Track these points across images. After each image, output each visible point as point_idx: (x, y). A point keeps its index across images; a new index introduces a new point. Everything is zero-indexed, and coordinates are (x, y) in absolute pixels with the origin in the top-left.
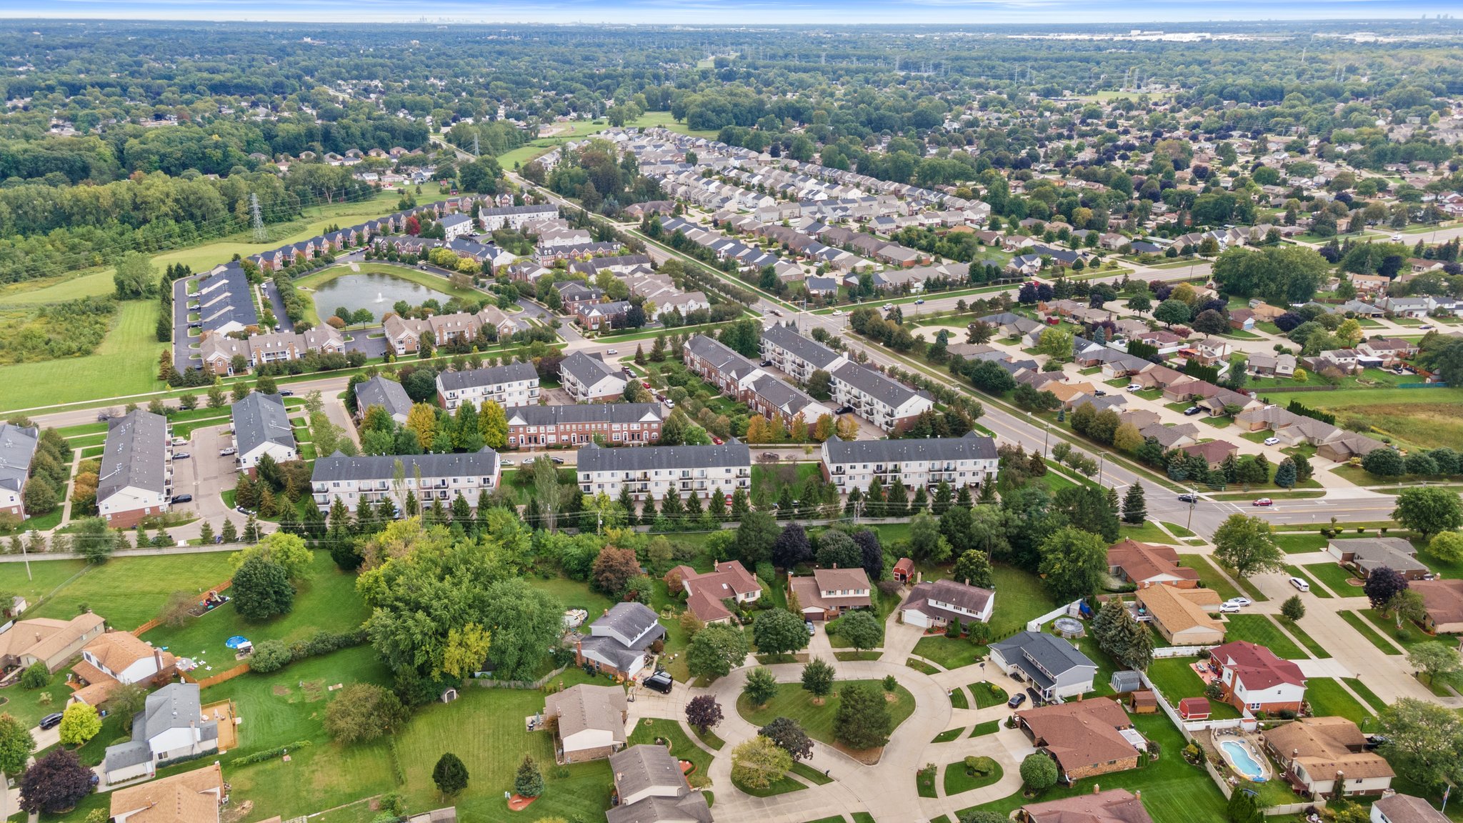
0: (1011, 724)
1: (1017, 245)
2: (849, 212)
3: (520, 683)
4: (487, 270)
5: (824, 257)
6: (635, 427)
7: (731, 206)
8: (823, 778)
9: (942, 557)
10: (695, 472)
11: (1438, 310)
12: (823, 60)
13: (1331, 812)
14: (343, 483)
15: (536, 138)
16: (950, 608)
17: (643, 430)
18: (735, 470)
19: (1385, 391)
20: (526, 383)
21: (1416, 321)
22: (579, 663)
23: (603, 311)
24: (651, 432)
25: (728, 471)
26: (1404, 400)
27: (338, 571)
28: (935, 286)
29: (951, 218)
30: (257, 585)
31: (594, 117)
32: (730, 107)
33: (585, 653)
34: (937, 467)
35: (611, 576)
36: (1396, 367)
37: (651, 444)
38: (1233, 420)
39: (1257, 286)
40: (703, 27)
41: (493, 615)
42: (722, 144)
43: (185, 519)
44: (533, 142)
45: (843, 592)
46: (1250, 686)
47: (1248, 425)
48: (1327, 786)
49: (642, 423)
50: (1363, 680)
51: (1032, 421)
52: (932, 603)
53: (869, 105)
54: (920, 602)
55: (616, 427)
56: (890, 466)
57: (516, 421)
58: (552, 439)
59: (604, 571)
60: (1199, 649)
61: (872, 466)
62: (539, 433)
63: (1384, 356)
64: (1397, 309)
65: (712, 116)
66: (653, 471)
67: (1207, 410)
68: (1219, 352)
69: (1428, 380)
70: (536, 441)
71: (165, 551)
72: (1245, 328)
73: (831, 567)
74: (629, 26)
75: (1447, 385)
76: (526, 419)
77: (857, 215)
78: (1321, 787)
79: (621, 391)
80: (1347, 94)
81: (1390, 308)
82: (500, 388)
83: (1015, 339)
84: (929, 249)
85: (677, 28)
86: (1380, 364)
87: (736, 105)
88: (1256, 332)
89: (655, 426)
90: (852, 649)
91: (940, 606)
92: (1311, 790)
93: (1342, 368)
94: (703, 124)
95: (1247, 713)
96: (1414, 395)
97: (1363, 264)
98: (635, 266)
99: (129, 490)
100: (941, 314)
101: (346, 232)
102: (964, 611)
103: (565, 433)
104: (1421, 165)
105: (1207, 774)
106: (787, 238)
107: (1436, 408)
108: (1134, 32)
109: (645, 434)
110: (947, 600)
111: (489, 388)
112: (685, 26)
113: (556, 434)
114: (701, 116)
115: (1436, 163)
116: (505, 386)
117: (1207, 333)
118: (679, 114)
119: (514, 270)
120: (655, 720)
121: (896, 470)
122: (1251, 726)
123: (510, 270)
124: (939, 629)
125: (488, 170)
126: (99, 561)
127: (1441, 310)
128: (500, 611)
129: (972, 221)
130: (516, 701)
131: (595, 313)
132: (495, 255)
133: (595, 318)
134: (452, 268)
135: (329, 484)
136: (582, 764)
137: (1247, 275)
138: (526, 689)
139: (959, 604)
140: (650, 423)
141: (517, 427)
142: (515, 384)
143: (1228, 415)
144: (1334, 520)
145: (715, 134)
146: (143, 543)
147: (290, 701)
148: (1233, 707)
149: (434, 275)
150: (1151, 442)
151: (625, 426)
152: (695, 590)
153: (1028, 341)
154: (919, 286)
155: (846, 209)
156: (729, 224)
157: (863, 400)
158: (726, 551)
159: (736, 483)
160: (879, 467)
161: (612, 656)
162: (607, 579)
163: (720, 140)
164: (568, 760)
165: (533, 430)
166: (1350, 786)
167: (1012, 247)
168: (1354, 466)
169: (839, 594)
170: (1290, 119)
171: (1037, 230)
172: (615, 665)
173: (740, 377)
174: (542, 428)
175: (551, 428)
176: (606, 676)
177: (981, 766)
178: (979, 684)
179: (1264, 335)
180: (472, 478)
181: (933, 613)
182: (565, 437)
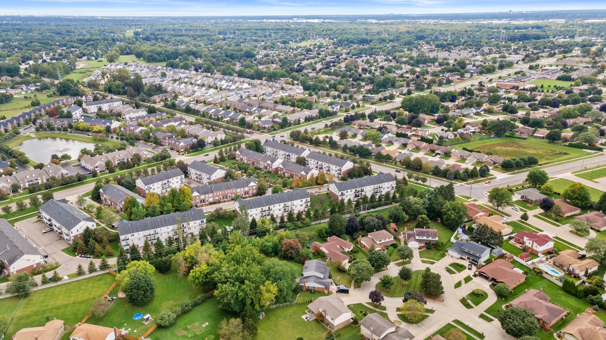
0: (475, 275)
1: (325, 101)
2: (250, 93)
3: (288, 303)
4: (108, 130)
5: (256, 111)
6: (246, 189)
7: (197, 94)
8: (432, 311)
9: (406, 220)
10: (289, 204)
11: (476, 113)
12: (184, 31)
13: (590, 281)
14: (136, 234)
15: (75, 69)
16: (425, 238)
17: (250, 190)
18: (304, 200)
19: (483, 141)
20: (179, 177)
21: (471, 117)
22: (304, 289)
23: (185, 143)
24: (253, 190)
25: (301, 201)
26: (490, 143)
27: (160, 275)
28: (308, 119)
29: (292, 93)
30: (142, 287)
31: (96, 59)
32: (164, 52)
33: (307, 285)
34: (376, 187)
35: (293, 251)
36: (480, 132)
37: (254, 195)
38: (450, 156)
39: (420, 109)
40: (112, 17)
41: (274, 276)
42: (170, 68)
43: (55, 266)
44: (74, 71)
45: (384, 240)
46: (541, 245)
47: (456, 158)
48: (583, 273)
49: (249, 187)
50: (558, 236)
51: (385, 166)
52: (417, 237)
53: (222, 49)
54: (413, 238)
55: (238, 190)
56: (360, 189)
57: (195, 194)
58: (211, 200)
59: (288, 250)
60: (508, 236)
61: (354, 190)
62: (205, 198)
63: (475, 129)
64: (465, 113)
65: (157, 56)
66: (272, 206)
67: (439, 154)
68: (427, 133)
69: (492, 136)
70: (204, 201)
71: (59, 283)
72: (425, 124)
73: (374, 231)
74: (75, 17)
75: (499, 137)
76: (199, 193)
77: (254, 94)
78: (582, 274)
79: (224, 175)
80: (387, 41)
81: (463, 113)
82: (168, 181)
83: (355, 136)
84: (293, 105)
85: (99, 18)
86: (475, 132)
87: (166, 51)
88: (429, 125)
89: (254, 187)
90: (402, 261)
91: (421, 238)
92: (580, 275)
93: (467, 133)
94: (153, 60)
95: (540, 254)
96: (492, 141)
97: (445, 99)
98: (179, 122)
99: (25, 257)
100: (320, 130)
101: (17, 119)
102: (430, 238)
103: (217, 196)
104: (430, 64)
105: (545, 278)
106: (235, 105)
107: (499, 145)
108: (295, 19)
109: (251, 192)
110: (423, 236)
111: (164, 182)
112: (103, 17)
113: (213, 197)
114: (151, 56)
115: (434, 63)
116: (170, 180)
117: (416, 127)
118: (139, 55)
119: (125, 129)
120: (354, 305)
121: (362, 191)
122: (544, 259)
123: (122, 129)
124: (423, 247)
125: (71, 85)
126: (26, 295)
127: (477, 112)
128: (276, 273)
129: (299, 93)
130: (291, 311)
131: (182, 144)
132: (111, 123)
133: (182, 146)
134: (89, 131)
135: (129, 236)
136: (341, 329)
137: (416, 105)
138: (291, 305)
139: (428, 236)
140: (252, 187)
141: (196, 196)
142: (175, 178)
143: (447, 155)
144: (508, 186)
145: (164, 64)
146: (44, 282)
147: (190, 336)
148: (533, 254)
149: (80, 135)
150: (436, 168)
151: (242, 189)
152: (329, 250)
153: (360, 137)
154: (302, 120)
155: (249, 92)
156: (205, 101)
157: (324, 166)
158: (325, 233)
159: (304, 205)
160: (356, 190)
161: (320, 283)
162: (291, 253)
163: (167, 66)
164: (336, 329)
165: (203, 197)
166: (590, 271)
167: (322, 102)
168: (497, 167)
169: (383, 241)
170: (379, 50)
171: (328, 95)
172: (323, 287)
173: (272, 163)
174: (207, 195)
175: (211, 195)
176: (319, 292)
177: (480, 293)
178: (452, 264)
179: (433, 126)
180: (196, 221)
181: (420, 241)
182: (217, 198)
